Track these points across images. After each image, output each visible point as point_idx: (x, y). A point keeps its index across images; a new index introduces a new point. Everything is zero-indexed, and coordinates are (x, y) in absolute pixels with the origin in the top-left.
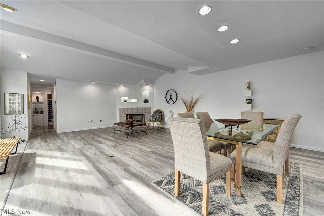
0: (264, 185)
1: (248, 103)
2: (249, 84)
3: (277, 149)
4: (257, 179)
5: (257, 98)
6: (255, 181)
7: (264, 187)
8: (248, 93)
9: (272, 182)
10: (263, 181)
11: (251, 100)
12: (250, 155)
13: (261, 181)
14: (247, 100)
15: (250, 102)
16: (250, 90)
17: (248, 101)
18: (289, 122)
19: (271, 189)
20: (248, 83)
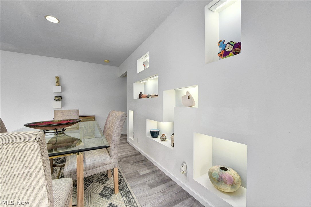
0: (97, 184)
1: (57, 100)
2: (59, 79)
3: (114, 144)
4: (88, 183)
5: (67, 95)
6: (88, 186)
7: (99, 187)
8: (57, 89)
9: (101, 177)
10: (94, 181)
11: (61, 97)
12: (90, 160)
13: (93, 181)
14: (57, 96)
15: (59, 98)
16: (60, 87)
17: (57, 98)
18: (122, 118)
19: (105, 185)
20: (57, 78)
